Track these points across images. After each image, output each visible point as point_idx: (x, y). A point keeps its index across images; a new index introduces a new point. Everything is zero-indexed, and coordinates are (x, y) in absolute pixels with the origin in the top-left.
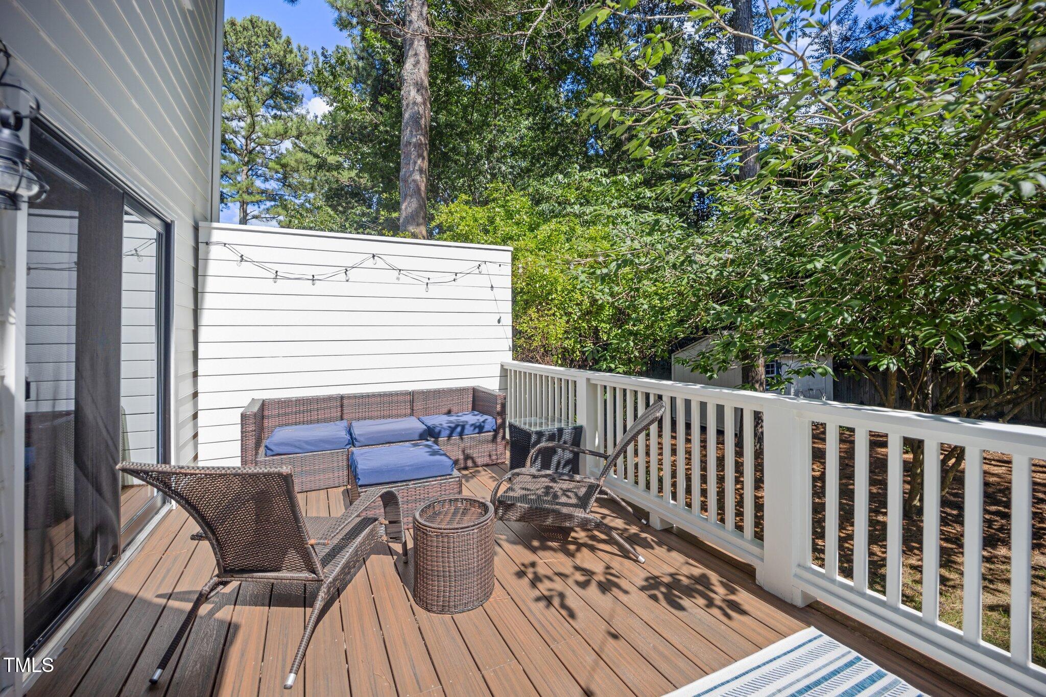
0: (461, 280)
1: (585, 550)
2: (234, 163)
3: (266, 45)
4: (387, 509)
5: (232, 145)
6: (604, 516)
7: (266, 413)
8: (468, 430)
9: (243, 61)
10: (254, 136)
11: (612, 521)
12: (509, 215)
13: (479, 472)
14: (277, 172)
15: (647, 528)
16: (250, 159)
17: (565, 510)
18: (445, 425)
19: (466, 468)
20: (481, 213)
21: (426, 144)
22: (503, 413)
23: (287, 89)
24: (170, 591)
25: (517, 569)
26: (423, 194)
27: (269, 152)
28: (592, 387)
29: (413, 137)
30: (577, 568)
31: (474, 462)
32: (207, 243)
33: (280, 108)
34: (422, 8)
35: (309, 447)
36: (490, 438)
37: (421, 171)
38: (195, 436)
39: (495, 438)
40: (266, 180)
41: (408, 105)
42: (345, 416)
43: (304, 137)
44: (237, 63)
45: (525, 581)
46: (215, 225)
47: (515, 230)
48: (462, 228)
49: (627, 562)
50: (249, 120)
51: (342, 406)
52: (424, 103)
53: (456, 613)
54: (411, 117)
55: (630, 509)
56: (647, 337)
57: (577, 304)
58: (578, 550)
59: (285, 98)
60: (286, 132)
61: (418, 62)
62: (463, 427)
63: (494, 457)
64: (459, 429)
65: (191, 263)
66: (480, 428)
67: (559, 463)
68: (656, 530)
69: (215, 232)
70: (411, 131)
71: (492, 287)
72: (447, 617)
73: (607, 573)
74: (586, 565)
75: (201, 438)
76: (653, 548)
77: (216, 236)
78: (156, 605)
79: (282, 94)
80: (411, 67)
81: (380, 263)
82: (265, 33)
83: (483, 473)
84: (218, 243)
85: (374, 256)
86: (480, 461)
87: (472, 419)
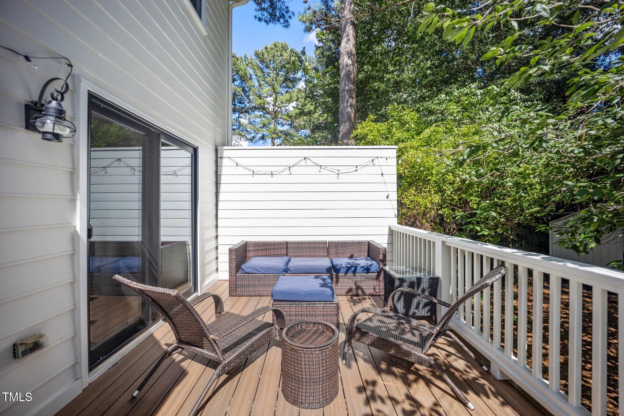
0: (361, 170)
1: (422, 383)
2: (268, 119)
3: (281, 55)
4: (279, 319)
5: (268, 110)
6: (449, 355)
7: (248, 249)
8: (359, 269)
9: (271, 67)
10: (277, 104)
11: (456, 360)
12: (403, 124)
13: (365, 299)
14: (288, 121)
15: (487, 375)
16: (275, 115)
17: (406, 347)
18: (344, 265)
19: (357, 295)
20: (383, 126)
21: (354, 89)
22: (384, 261)
23: (292, 76)
24: (171, 343)
25: (361, 384)
26: (353, 120)
27: (284, 111)
28: (447, 248)
29: (345, 86)
30: (409, 397)
31: (363, 291)
32: (221, 158)
33: (289, 88)
34: (350, 6)
35: (262, 271)
36: (375, 277)
37: (351, 106)
38: (217, 258)
39: (378, 276)
40: (283, 125)
41: (343, 67)
42: (289, 254)
43: (300, 99)
44: (269, 68)
45: (363, 396)
46: (225, 148)
47: (405, 135)
48: (370, 137)
49: (456, 404)
50: (274, 96)
51: (287, 248)
52: (353, 65)
53: (302, 408)
54: (345, 75)
55: (472, 354)
56: (515, 208)
57: (450, 184)
58: (416, 381)
59: (291, 81)
60: (291, 99)
61: (349, 40)
62: (356, 268)
63: (377, 290)
64: (353, 269)
65: (214, 169)
66: (367, 270)
67: (418, 304)
68: (496, 379)
69: (225, 151)
70: (345, 83)
71: (382, 174)
72: (296, 408)
73: (432, 410)
74: (418, 397)
75: (219, 260)
76: (488, 397)
77: (226, 153)
78: (163, 349)
79: (290, 80)
80: (345, 44)
81: (309, 162)
82: (281, 49)
83: (368, 300)
84: (226, 157)
85: (305, 158)
86: (367, 292)
87: (363, 262)
